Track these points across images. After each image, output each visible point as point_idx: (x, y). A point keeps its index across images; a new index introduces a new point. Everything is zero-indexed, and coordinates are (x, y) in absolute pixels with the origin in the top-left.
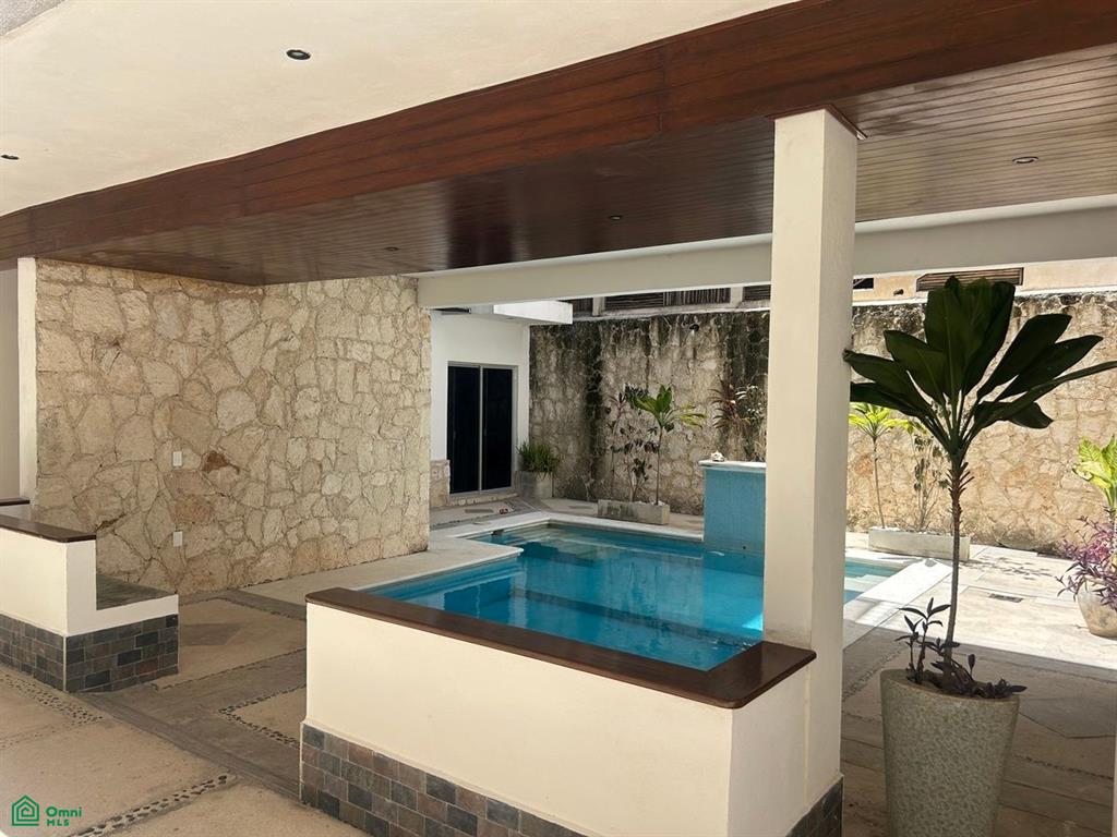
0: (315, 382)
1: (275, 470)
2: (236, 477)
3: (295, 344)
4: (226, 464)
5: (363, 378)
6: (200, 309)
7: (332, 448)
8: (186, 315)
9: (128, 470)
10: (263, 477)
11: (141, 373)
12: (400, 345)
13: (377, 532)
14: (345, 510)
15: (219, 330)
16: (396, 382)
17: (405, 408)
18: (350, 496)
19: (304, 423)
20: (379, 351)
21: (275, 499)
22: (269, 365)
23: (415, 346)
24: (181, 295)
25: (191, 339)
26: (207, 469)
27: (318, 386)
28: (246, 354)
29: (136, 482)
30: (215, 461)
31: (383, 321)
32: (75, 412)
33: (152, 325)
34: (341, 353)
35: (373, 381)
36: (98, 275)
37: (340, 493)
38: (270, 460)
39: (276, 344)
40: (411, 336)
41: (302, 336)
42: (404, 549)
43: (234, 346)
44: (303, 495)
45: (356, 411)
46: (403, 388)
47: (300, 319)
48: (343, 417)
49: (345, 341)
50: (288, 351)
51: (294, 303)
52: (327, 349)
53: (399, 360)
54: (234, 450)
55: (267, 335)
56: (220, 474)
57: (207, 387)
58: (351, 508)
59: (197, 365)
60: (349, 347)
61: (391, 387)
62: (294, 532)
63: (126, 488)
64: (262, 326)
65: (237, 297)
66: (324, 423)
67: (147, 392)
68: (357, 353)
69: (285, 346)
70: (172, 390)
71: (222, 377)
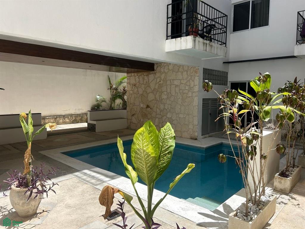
0: (166, 90)
1: (158, 110)
2: (151, 110)
3: (162, 82)
4: (150, 107)
5: (177, 89)
6: (146, 78)
7: (169, 106)
8: (144, 79)
9: (136, 106)
10: (155, 111)
11: (138, 90)
12: (188, 79)
13: (180, 130)
14: (172, 122)
15: (149, 81)
16: (187, 89)
17: (189, 97)
18: (174, 119)
19: (164, 100)
20: (182, 82)
21: (158, 116)
22: (157, 87)
23: (193, 79)
24: (143, 75)
25: (145, 83)
26: (146, 108)
27: (166, 91)
28: (152, 86)
29: (137, 109)
30: (148, 106)
31: (183, 73)
32: (130, 97)
33: (139, 82)
34: (172, 83)
35: (180, 90)
36: (133, 74)
37: (171, 118)
38: (157, 107)
39: (158, 83)
40: (192, 76)
41: (163, 81)
42: (188, 137)
43: (151, 84)
44: (163, 116)
45: (176, 97)
46: (189, 91)
47: (163, 76)
48: (172, 99)
49: (173, 80)
50: (160, 84)
51: (162, 73)
52: (168, 82)
53: (188, 84)
54: (151, 105)
55: (156, 81)
56: (148, 109)
57: (147, 92)
58: (174, 122)
59: (145, 88)
60: (174, 82)
61: (185, 91)
62: (161, 124)
63: (136, 110)
64: (155, 79)
65: (151, 74)
66: (168, 100)
67: (139, 93)
68: (176, 82)
69: (160, 83)
70: (142, 93)
71: (149, 91)
